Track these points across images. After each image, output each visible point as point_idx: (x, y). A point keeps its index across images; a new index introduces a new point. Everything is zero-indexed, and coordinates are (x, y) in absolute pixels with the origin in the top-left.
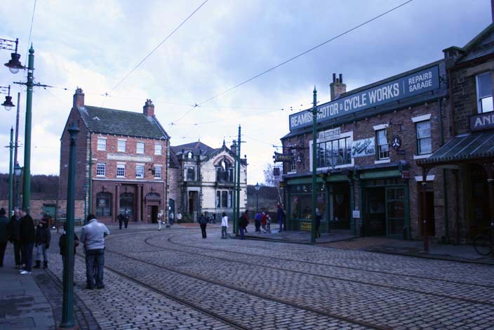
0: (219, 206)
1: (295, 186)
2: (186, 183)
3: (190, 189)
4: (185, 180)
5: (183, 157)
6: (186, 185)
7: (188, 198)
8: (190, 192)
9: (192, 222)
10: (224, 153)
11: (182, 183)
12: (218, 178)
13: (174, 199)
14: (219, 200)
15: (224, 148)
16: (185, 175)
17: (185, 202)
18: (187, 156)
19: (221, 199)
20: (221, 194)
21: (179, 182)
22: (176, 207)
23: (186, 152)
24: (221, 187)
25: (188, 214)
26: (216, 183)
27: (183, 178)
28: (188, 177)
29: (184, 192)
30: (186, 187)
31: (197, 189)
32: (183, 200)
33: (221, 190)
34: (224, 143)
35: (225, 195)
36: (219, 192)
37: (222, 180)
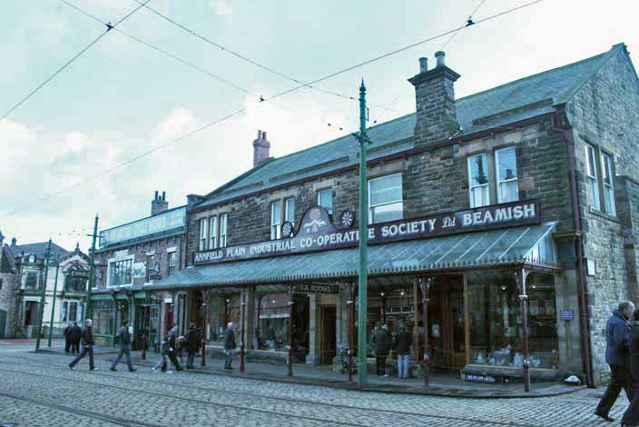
0: (65, 320)
1: (97, 301)
2: (23, 291)
3: (26, 298)
4: (23, 287)
5: (23, 260)
6: (22, 293)
7: (24, 309)
8: (28, 302)
9: (26, 337)
10: (77, 257)
11: (18, 291)
12: (67, 286)
13: (6, 310)
14: (66, 312)
15: (78, 252)
16: (23, 282)
17: (20, 314)
18: (27, 259)
19: (68, 311)
20: (69, 305)
21: (14, 290)
22: (7, 320)
23: (26, 254)
24: (69, 298)
25: (23, 329)
26: (63, 292)
27: (20, 285)
28: (27, 284)
29: (19, 302)
30: (23, 295)
31: (38, 299)
32: (17, 312)
33: (69, 301)
34: (78, 246)
35: (74, 307)
36: (66, 303)
37: (71, 290)
